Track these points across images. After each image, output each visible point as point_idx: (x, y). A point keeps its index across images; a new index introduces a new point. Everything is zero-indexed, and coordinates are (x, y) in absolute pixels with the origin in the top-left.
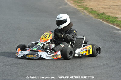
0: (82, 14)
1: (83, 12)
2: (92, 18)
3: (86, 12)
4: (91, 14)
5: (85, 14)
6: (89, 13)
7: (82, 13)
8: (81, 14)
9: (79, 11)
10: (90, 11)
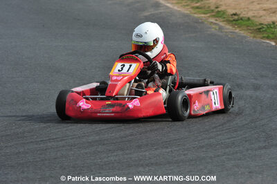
0: (213, 30)
1: (215, 24)
2: (245, 37)
3: (221, 24)
4: (239, 27)
5: (221, 28)
6: (233, 26)
7: (214, 26)
8: (210, 28)
9: (202, 23)
10: (234, 20)
